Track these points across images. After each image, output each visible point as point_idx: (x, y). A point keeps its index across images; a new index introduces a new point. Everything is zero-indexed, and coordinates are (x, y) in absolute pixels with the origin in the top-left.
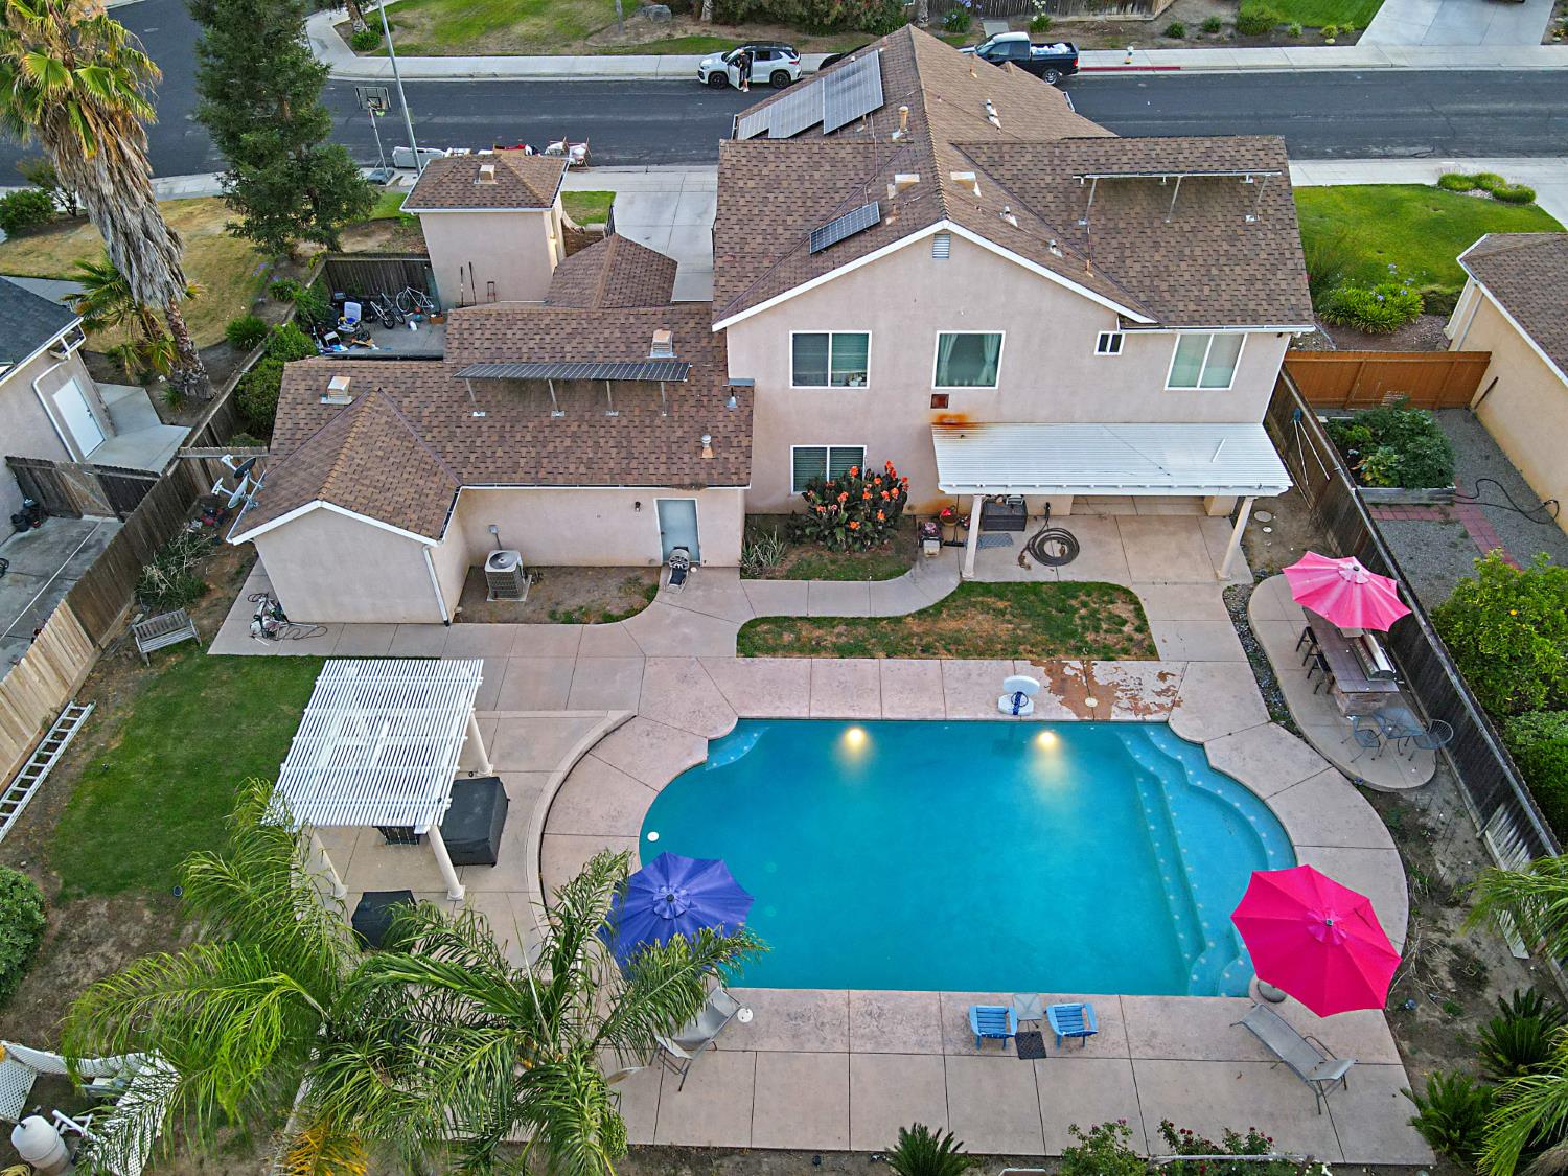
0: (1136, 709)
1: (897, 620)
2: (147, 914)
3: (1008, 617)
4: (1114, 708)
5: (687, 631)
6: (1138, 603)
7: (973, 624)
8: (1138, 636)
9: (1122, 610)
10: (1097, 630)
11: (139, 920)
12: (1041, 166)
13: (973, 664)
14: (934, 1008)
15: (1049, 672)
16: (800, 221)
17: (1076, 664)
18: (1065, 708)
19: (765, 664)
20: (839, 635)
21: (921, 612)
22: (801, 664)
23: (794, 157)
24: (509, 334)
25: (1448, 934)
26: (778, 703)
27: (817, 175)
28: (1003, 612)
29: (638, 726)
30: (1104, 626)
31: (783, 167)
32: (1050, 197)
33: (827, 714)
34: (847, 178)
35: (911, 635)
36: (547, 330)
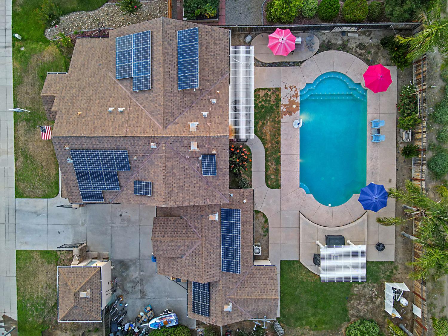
0: (297, 97)
1: (266, 150)
2: (352, 302)
3: (265, 122)
4: (296, 101)
5: (271, 202)
6: (260, 89)
7: (268, 131)
8: (272, 91)
9: (262, 93)
10: (269, 101)
11: (354, 303)
12: (174, 100)
13: (282, 132)
14: (370, 148)
15: (285, 115)
16: (195, 179)
17: (282, 108)
18: (296, 113)
19: (282, 181)
20: (272, 164)
21: (263, 144)
22: (282, 173)
23: (170, 182)
24: (210, 263)
25: (353, 47)
26: (296, 179)
27: (178, 174)
28: (263, 124)
29: (303, 210)
30: (268, 99)
31: (175, 185)
32: (185, 99)
33: (299, 167)
34: (179, 164)
35: (272, 146)
36: (209, 252)
